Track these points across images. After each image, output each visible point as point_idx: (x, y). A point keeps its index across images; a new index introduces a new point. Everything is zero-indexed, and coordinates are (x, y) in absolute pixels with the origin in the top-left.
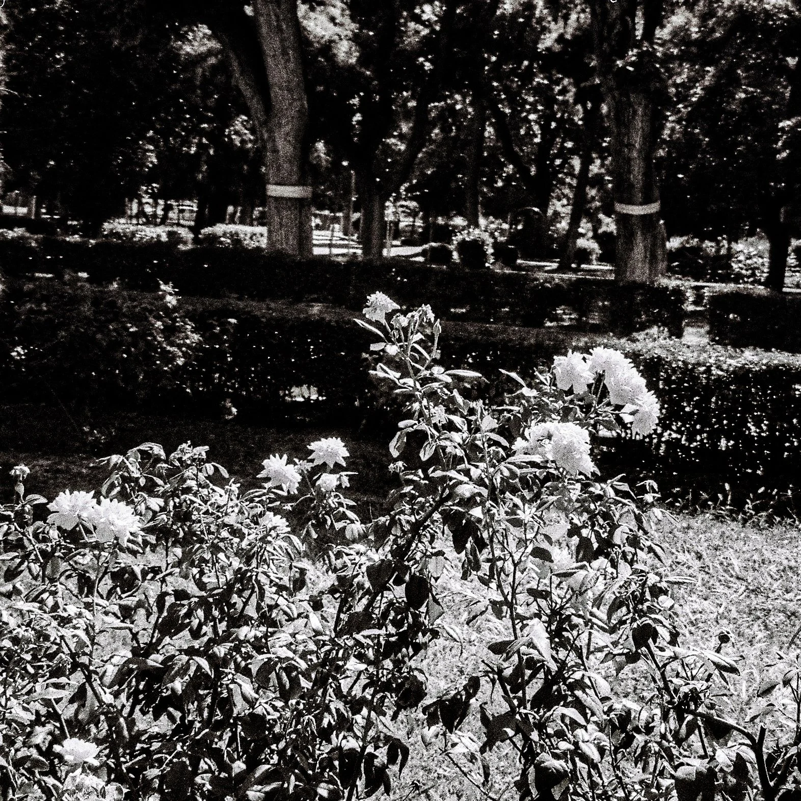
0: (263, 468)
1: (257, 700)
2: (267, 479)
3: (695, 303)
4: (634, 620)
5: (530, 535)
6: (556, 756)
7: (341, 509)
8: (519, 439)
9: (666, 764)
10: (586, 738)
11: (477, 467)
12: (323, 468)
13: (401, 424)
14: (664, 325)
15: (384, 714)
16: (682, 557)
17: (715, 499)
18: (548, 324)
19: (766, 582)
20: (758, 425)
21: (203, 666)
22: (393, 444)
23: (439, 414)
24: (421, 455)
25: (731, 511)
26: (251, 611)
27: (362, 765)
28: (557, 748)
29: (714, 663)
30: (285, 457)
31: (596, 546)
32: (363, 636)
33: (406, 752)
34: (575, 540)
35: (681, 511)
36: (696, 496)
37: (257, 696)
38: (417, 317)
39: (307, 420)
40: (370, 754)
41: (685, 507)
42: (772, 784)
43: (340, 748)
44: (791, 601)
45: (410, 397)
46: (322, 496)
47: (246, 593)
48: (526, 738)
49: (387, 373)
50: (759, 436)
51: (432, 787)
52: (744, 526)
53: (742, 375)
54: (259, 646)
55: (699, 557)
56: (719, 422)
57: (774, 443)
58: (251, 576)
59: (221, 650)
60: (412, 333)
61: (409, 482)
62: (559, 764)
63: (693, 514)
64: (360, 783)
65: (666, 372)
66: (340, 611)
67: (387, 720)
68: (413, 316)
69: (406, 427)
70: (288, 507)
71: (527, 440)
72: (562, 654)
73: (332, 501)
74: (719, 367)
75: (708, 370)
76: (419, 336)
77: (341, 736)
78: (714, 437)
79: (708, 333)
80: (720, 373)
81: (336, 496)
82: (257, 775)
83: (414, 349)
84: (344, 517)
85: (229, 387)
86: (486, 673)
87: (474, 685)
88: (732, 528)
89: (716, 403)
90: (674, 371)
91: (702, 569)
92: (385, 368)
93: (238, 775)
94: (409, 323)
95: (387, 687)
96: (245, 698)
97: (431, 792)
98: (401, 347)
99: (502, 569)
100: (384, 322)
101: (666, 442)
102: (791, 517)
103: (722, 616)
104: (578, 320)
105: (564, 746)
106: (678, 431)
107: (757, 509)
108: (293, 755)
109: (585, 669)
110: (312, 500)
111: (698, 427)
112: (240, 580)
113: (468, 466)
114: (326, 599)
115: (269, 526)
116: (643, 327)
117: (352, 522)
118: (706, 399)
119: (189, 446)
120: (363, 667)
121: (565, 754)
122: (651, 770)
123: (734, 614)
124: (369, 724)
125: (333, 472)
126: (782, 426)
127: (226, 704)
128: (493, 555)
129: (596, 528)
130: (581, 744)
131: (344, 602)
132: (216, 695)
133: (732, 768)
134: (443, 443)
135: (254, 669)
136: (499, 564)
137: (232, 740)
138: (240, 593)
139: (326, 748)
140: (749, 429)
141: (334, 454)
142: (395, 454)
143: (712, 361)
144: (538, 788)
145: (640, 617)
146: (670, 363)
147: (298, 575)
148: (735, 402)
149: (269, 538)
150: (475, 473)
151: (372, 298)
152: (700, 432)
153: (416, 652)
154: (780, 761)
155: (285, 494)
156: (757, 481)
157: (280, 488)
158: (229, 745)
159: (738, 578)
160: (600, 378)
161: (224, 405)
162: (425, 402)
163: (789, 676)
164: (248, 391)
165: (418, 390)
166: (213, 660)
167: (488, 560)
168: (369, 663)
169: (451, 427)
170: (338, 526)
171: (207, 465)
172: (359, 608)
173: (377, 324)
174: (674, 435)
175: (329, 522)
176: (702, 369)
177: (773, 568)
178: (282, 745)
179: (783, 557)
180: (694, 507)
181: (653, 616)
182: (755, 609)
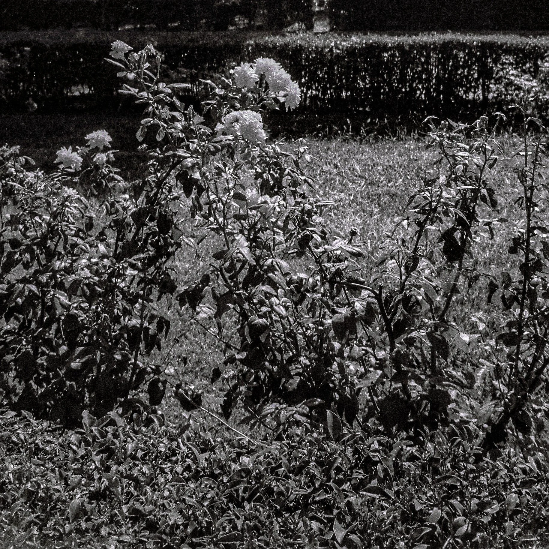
0: (57, 156)
1: (70, 305)
2: (60, 163)
3: (320, 5)
4: (299, 233)
5: (231, 185)
6: (260, 317)
7: (111, 175)
8: (219, 124)
9: (326, 310)
10: (278, 302)
11: (193, 143)
12: (96, 150)
13: (143, 122)
14: (302, 21)
15: (152, 301)
16: (325, 168)
17: (342, 129)
18: (231, 28)
19: (376, 177)
20: (364, 80)
21: (33, 289)
22: (139, 133)
23: (165, 112)
24: (157, 138)
25: (352, 136)
26: (60, 249)
27: (142, 336)
28: (261, 311)
29: (349, 252)
30: (70, 147)
31: (272, 183)
32: (134, 260)
33: (168, 324)
34: (259, 181)
35: (323, 139)
36: (331, 129)
37: (70, 303)
38: (145, 54)
39: (84, 106)
40: (146, 327)
41: (324, 136)
42: (389, 317)
43: (126, 326)
44: (392, 187)
45: (147, 105)
46: (97, 168)
47: (56, 239)
48: (241, 308)
49: (129, 90)
50: (365, 87)
51: (188, 331)
52: (361, 144)
53: (352, 52)
54: (69, 271)
55: (336, 166)
56: (341, 81)
57: (374, 91)
58: (58, 229)
59: (44, 278)
60: (143, 64)
61: (152, 157)
62: (262, 321)
63: (330, 139)
64: (142, 346)
65: (306, 54)
66: (118, 240)
67: (154, 305)
68: (142, 53)
69: (146, 123)
70: (76, 179)
71: (223, 124)
72: (258, 252)
73: (105, 171)
74: (337, 48)
75: (331, 50)
76: (147, 65)
77: (127, 319)
78: (338, 90)
79: (329, 24)
80: (338, 51)
81: (107, 167)
82: (76, 355)
83: (145, 74)
84: (113, 179)
85: (30, 91)
86: (213, 272)
87: (206, 280)
88: (354, 146)
89: (338, 70)
90: (310, 53)
91: (338, 174)
92: (128, 87)
93: (63, 355)
94: (140, 58)
95: (152, 281)
96: (62, 305)
97: (188, 334)
98: (137, 73)
99: (216, 208)
100: (124, 59)
101: (310, 97)
102: (388, 135)
103: (352, 201)
104: (249, 24)
105: (264, 309)
106: (317, 89)
107: (368, 132)
108: (97, 340)
109: (273, 257)
110: (91, 171)
111: (328, 86)
112: (52, 232)
113: (187, 143)
114: (108, 232)
115: (66, 195)
116: (289, 24)
117: (119, 181)
118: (331, 68)
119: (7, 147)
120: (136, 272)
121: (265, 313)
122: (317, 315)
123: (360, 200)
124: (143, 307)
125: (103, 152)
126: (378, 80)
127: (50, 309)
128: (209, 199)
129: (271, 172)
130: (274, 306)
131: (119, 233)
132: (44, 304)
133: (365, 312)
134: (170, 131)
135: (67, 285)
136: (214, 205)
137: (58, 331)
138: (52, 239)
139: (117, 327)
140: (359, 84)
141: (103, 140)
142: (140, 139)
143: (333, 44)
144: (251, 337)
145: (302, 231)
146: (308, 48)
147: (88, 221)
148: (349, 68)
149: (67, 203)
150: (192, 146)
151: (114, 44)
152: (330, 88)
153: (168, 258)
154: (392, 304)
155: (73, 171)
156: (366, 115)
157: (70, 167)
158: (56, 335)
159: (360, 177)
160: (262, 77)
161: (28, 103)
162: (156, 105)
163: (393, 254)
164: (43, 92)
165: (151, 99)
166: (39, 284)
167: (207, 204)
168: (140, 270)
169: (174, 119)
170: (110, 185)
171: (20, 158)
172: (130, 236)
173: (120, 61)
174: (314, 92)
175: (104, 184)
176: (327, 50)
177: (380, 168)
178: (90, 332)
179: (385, 160)
180: (330, 135)
181: (310, 229)
182: (372, 195)
